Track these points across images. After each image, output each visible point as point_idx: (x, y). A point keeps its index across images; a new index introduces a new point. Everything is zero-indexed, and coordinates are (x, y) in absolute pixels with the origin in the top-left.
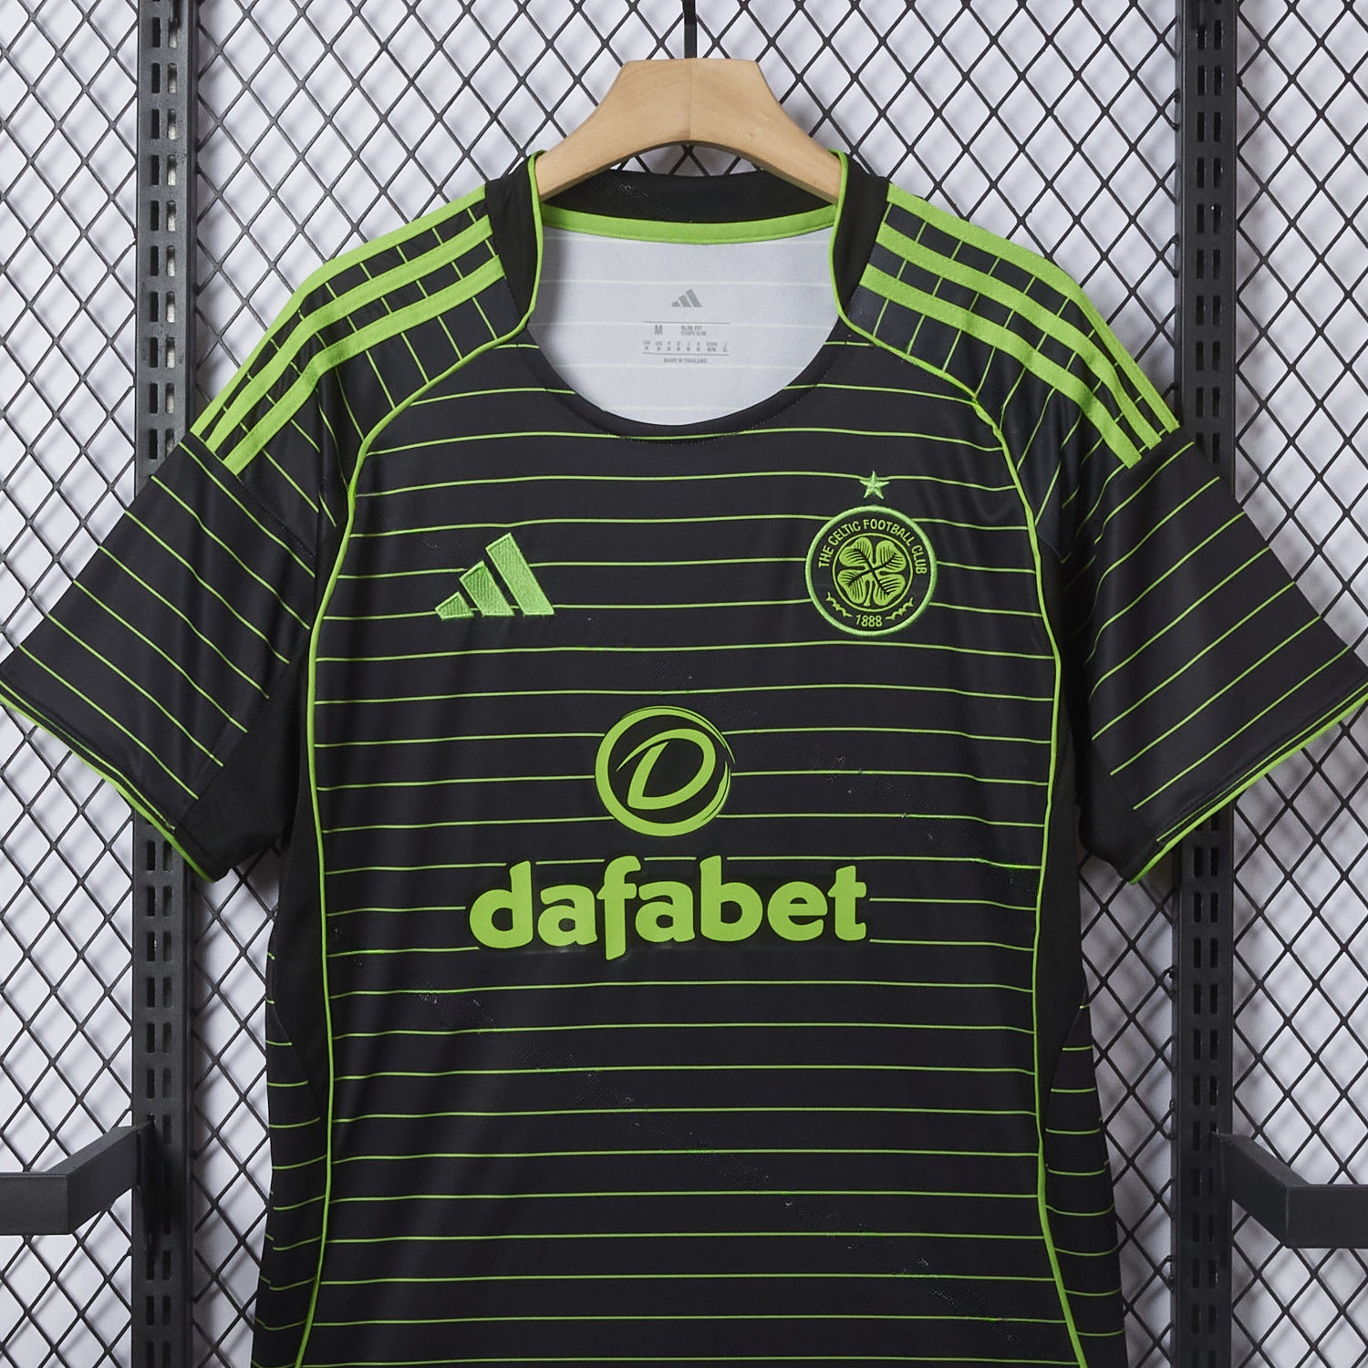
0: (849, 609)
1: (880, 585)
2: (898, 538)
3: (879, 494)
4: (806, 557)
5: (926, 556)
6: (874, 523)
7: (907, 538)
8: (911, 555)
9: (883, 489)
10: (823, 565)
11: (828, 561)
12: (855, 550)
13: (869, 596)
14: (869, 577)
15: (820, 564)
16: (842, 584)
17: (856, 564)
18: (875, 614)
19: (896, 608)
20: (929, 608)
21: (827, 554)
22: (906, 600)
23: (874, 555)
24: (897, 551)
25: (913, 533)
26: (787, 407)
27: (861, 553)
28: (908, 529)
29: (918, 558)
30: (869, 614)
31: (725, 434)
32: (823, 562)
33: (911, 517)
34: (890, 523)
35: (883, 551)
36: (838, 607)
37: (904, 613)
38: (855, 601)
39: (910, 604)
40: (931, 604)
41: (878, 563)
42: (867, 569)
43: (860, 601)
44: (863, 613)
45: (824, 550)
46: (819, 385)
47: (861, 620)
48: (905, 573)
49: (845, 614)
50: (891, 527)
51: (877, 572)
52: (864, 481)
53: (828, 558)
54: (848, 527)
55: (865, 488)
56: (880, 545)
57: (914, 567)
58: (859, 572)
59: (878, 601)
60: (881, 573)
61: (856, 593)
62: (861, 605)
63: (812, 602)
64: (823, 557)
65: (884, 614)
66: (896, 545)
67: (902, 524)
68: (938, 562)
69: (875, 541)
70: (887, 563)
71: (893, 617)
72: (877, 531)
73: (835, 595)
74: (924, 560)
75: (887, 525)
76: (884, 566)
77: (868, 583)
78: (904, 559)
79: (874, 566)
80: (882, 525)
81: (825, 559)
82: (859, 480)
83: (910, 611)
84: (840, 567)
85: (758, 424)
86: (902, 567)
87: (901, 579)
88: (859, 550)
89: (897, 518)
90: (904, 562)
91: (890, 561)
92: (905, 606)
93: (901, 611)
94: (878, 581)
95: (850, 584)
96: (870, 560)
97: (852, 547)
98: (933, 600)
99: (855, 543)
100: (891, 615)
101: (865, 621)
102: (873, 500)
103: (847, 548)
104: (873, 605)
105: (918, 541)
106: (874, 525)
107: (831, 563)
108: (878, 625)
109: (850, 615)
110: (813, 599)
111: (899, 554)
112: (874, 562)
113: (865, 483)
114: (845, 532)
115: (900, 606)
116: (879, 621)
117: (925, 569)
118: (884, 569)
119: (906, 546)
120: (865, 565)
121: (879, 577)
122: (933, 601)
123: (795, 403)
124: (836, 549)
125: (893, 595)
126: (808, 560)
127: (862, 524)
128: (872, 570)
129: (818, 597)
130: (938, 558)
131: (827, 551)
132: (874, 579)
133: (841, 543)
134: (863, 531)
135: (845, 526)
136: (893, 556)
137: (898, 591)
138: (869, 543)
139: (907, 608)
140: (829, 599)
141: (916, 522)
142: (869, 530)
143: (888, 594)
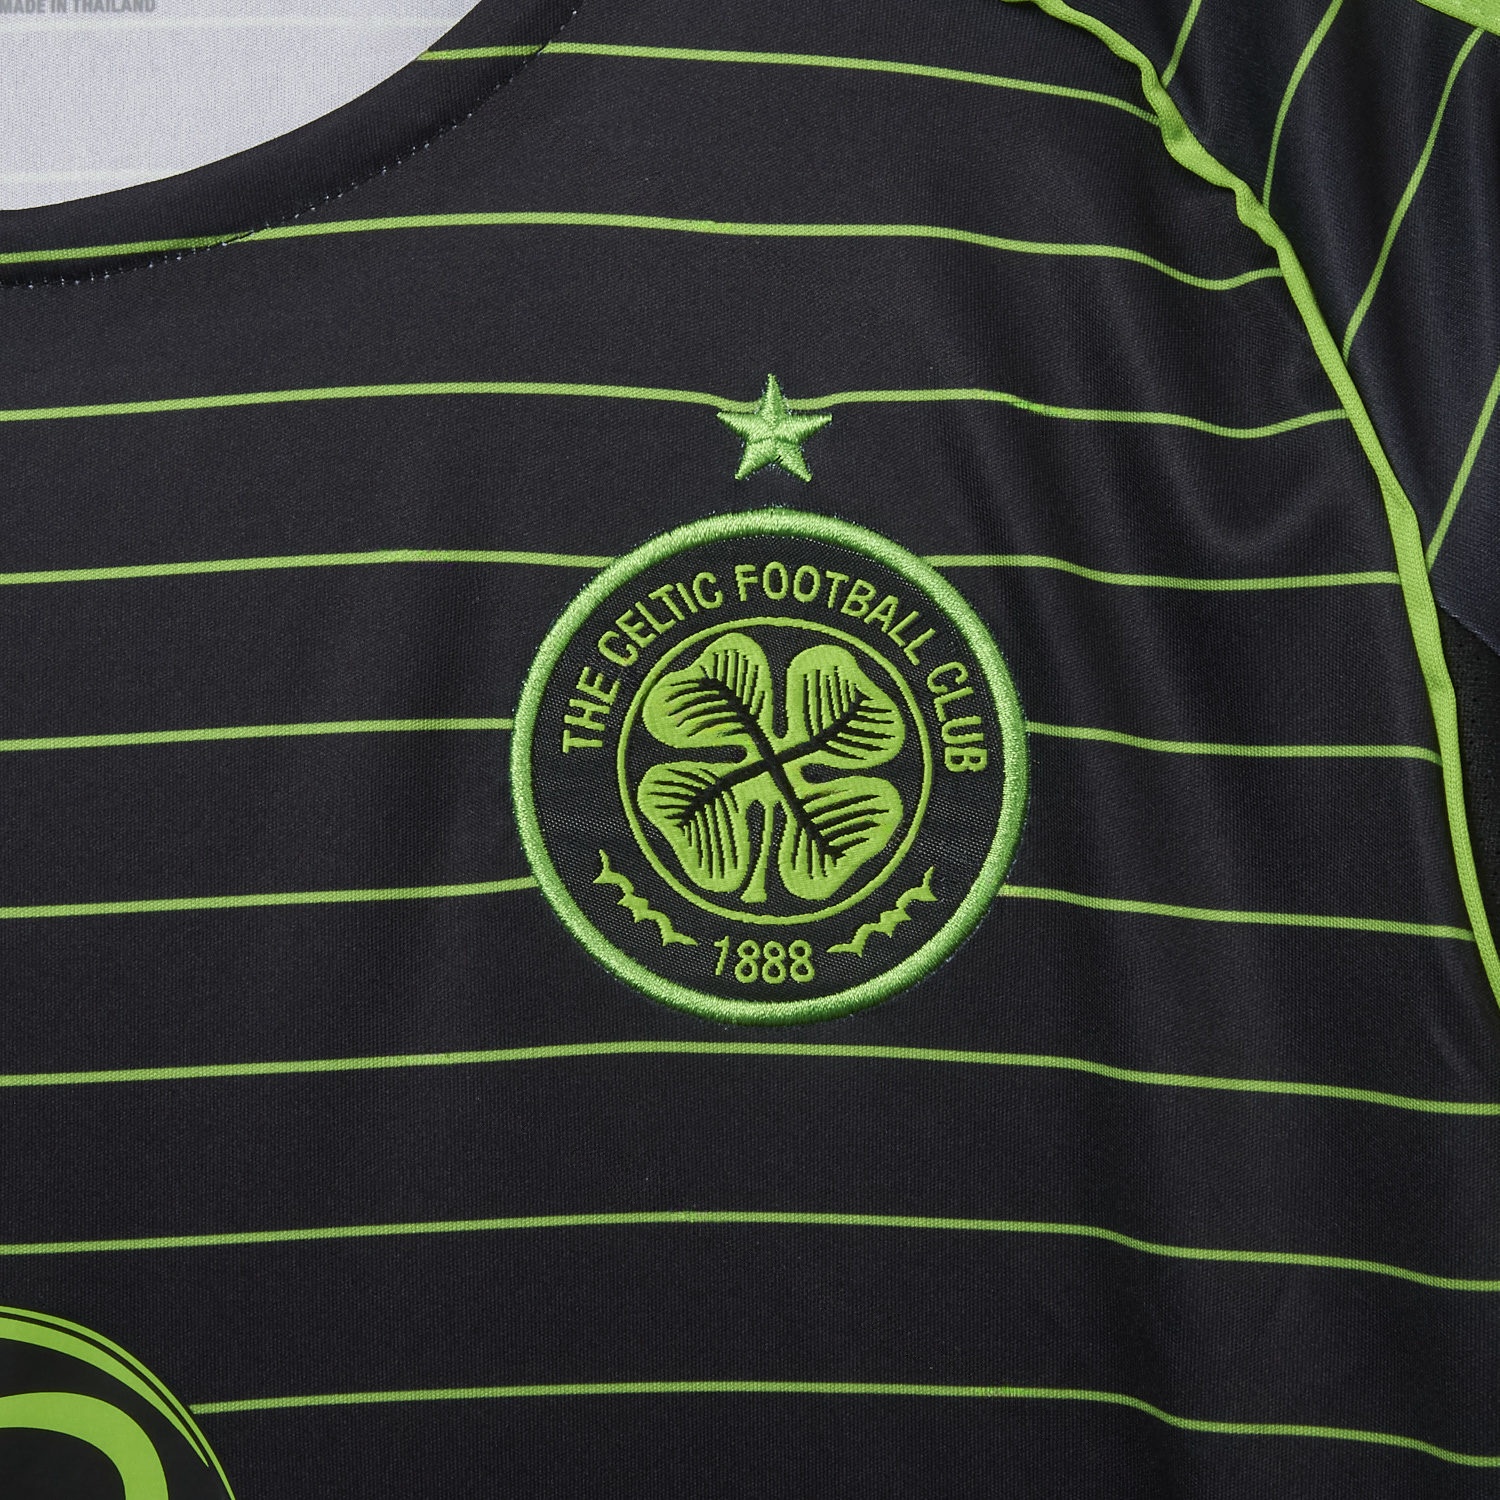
0: (684, 916)
1: (804, 820)
2: (872, 633)
3: (794, 463)
4: (512, 716)
5: (981, 701)
6: (775, 573)
7: (908, 634)
8: (924, 698)
9: (809, 444)
10: (580, 743)
11: (599, 726)
12: (705, 683)
13: (761, 864)
14: (761, 789)
15: (568, 742)
16: (657, 819)
17: (710, 738)
18: (785, 935)
19: (870, 911)
20: (997, 904)
21: (592, 700)
22: (907, 876)
23: (779, 700)
24: (867, 686)
25: (932, 614)
26: (429, 133)
27: (729, 694)
28: (912, 596)
29: (952, 710)
30: (762, 935)
31: (193, 243)
32: (578, 731)
33: (918, 550)
34: (838, 577)
35: (819, 687)
36: (639, 909)
37: (900, 927)
38: (706, 884)
39: (923, 893)
40: (1008, 891)
41: (796, 735)
42: (753, 757)
43: (729, 882)
44: (739, 932)
45: (581, 686)
46: (552, 48)
47: (734, 960)
48: (901, 772)
49: (668, 935)
50: (844, 590)
51: (792, 769)
52: (734, 415)
53: (595, 717)
54: (675, 595)
55: (737, 442)
56: (805, 663)
57: (938, 747)
58: (722, 769)
59: (797, 883)
60: (813, 774)
61: (712, 855)
62: (732, 900)
63: (538, 890)
64: (580, 712)
65: (821, 935)
66: (864, 662)
67: (887, 579)
68: (1034, 727)
69: (781, 649)
70: (830, 733)
71: (856, 945)
72: (789, 607)
73: (628, 860)
74: (975, 720)
75: (827, 583)
76: (817, 743)
77: (755, 813)
78: (895, 715)
79: (778, 745)
80: (806, 586)
81: (584, 722)
82: (717, 410)
83: (926, 921)
84: (648, 751)
85: (320, 203)
86: (891, 748)
87: (887, 796)
88: (721, 686)
89: (868, 555)
90: (897, 729)
91: (840, 725)
92: (901, 902)
93: (888, 922)
94: (797, 805)
95: (685, 818)
96: (765, 722)
97: (692, 672)
98: (1012, 875)
99: (704, 660)
100: (849, 939)
101: (751, 962)
102: (772, 486)
103: (672, 677)
104: (779, 899)
105: (950, 643)
106: (776, 587)
107: (610, 736)
108: (798, 978)
109: (687, 941)
110: (544, 878)
111: (878, 698)
112: (780, 726)
113: (737, 423)
114: (660, 611)
115: (885, 899)
116: (801, 963)
117: (982, 753)
118: (819, 757)
119: (901, 663)
120: (745, 741)
121: (802, 789)
122: (1013, 882)
123: (461, 119)
124: (632, 679)
125: (855, 857)
126: (522, 724)
127: (728, 584)
128: (772, 763)
129: (561, 870)
130: (1033, 706)
131: (594, 691)
132: (777, 796)
133: (649, 656)
134: (733, 609)
135: (662, 592)
136: (855, 707)
137: (875, 841)
138: (755, 655)
139: (910, 909)
140: (606, 876)
141: (939, 570)
142: (758, 603)
143: (837, 853)
